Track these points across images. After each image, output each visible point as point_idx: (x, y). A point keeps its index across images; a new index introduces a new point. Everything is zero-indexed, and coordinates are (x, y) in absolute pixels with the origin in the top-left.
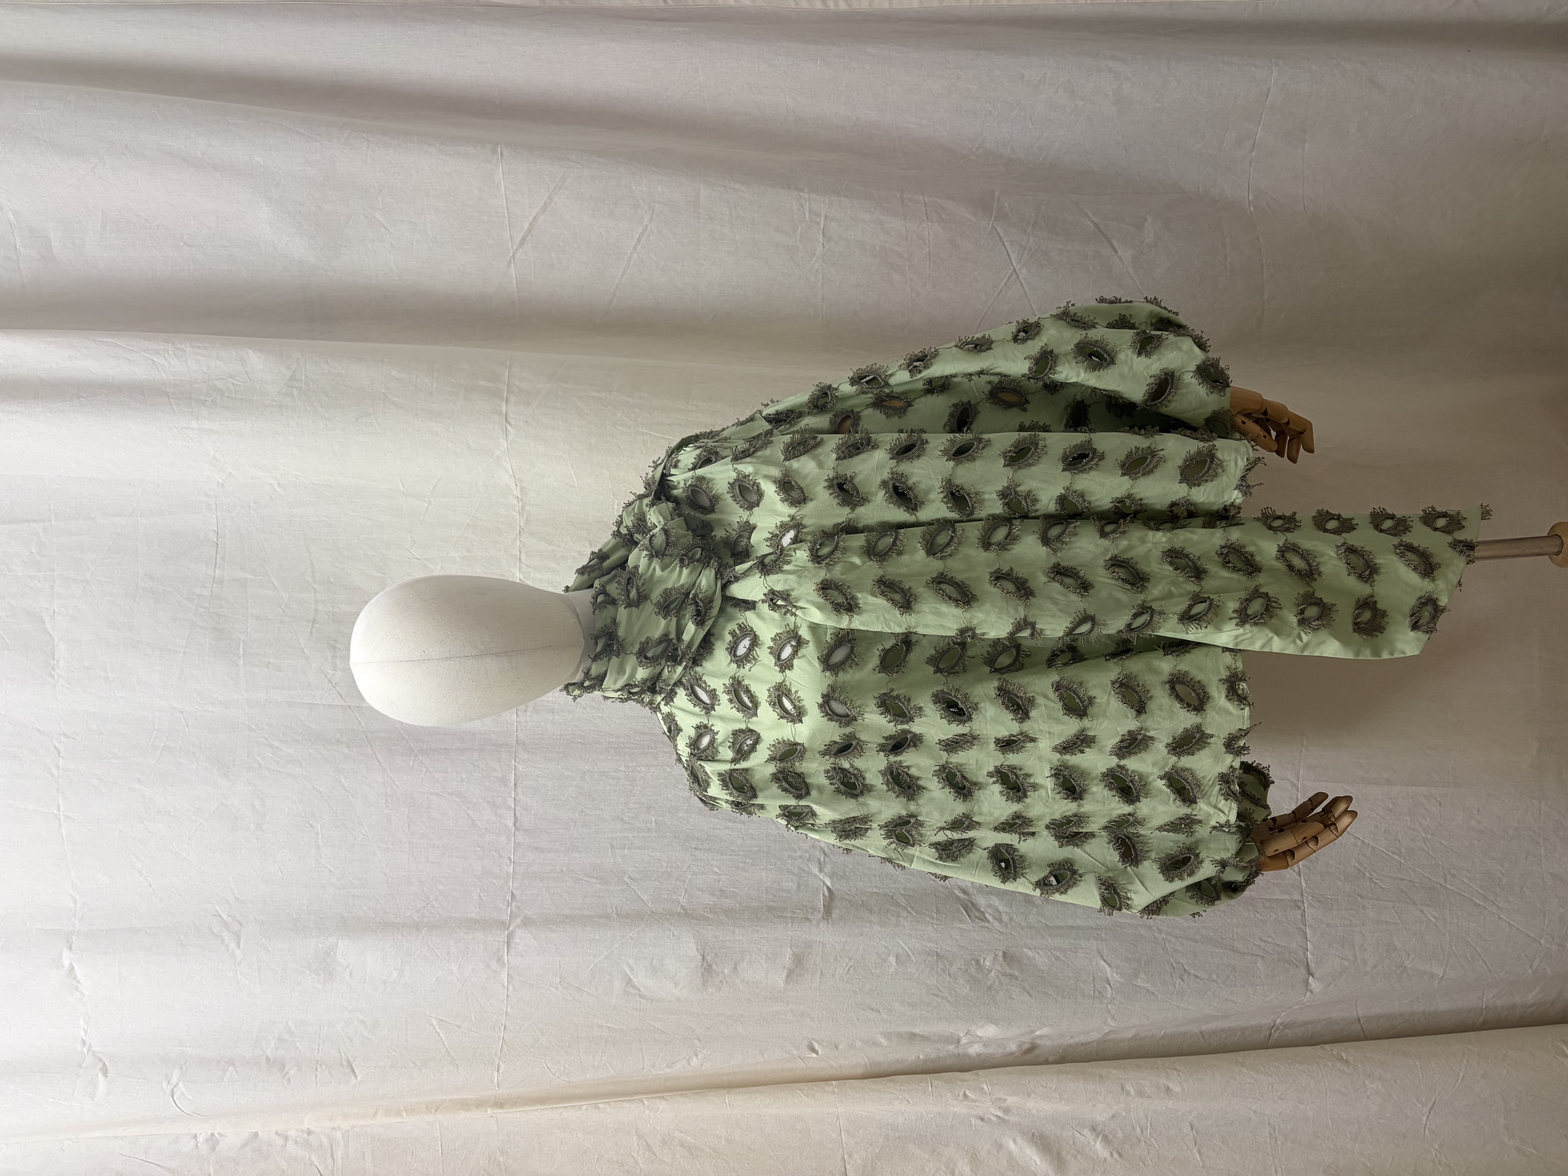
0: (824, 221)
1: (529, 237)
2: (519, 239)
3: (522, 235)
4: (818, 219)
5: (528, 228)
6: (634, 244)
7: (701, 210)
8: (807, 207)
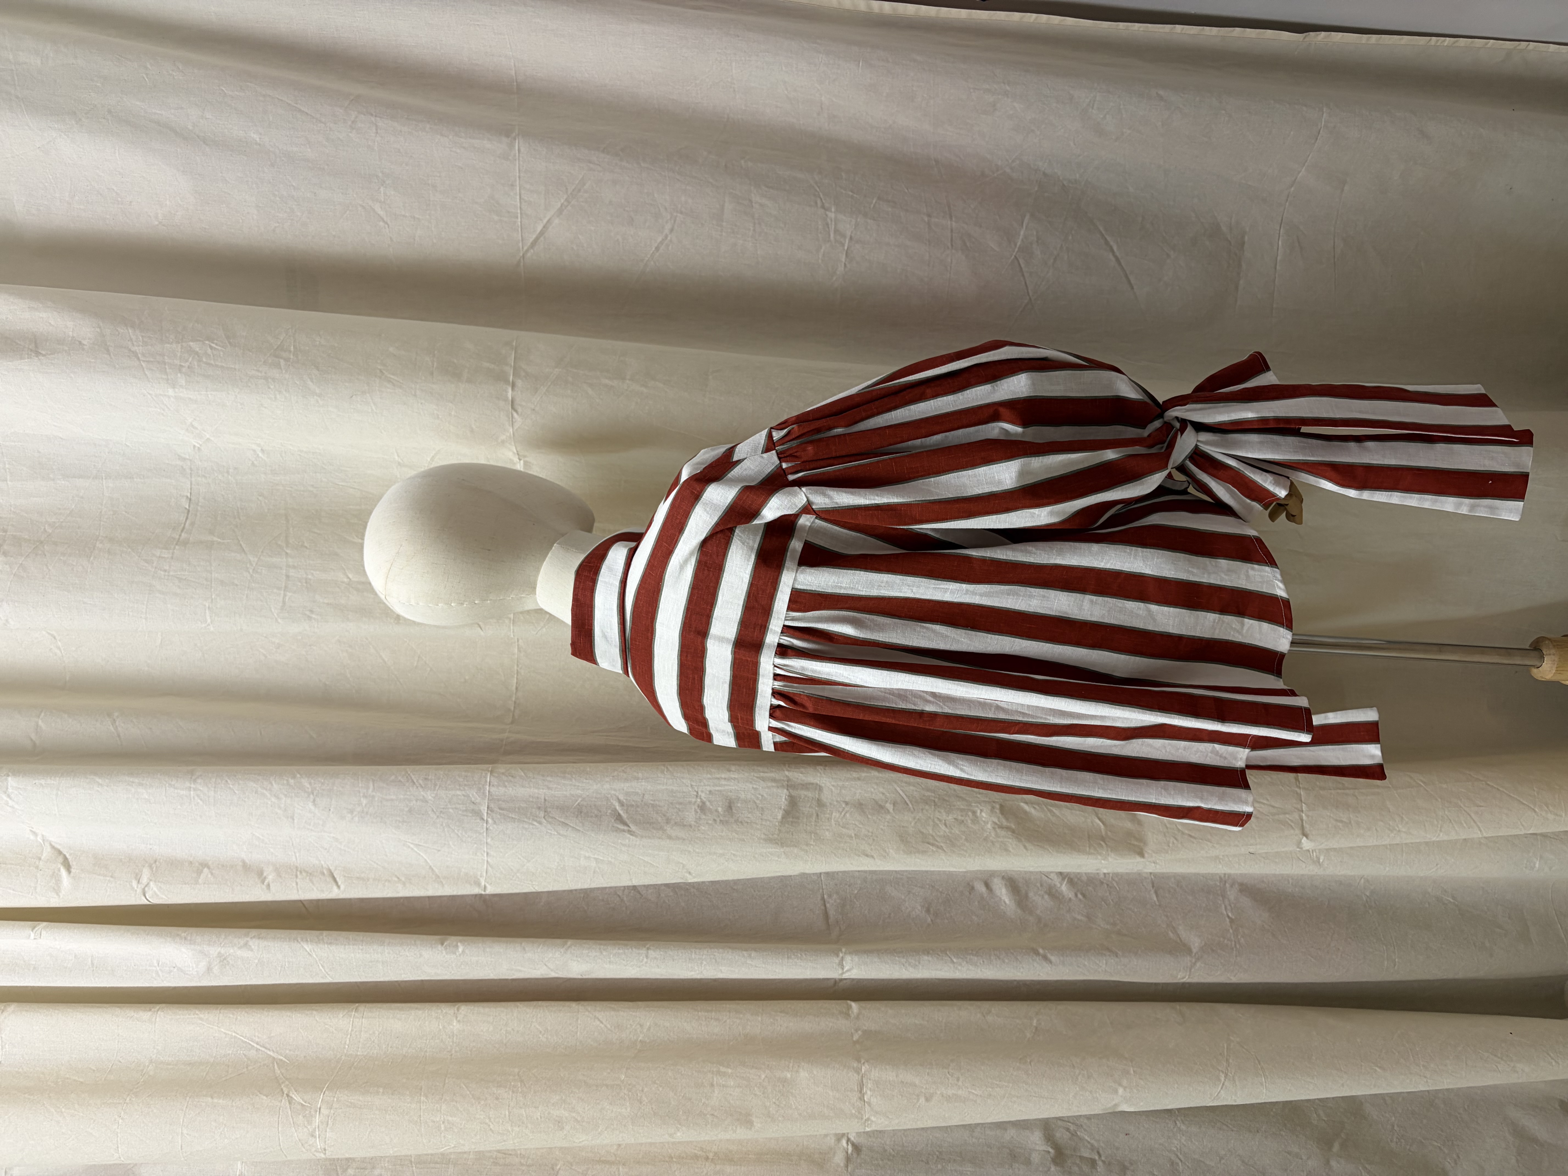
0: (849, 243)
1: (542, 239)
2: (531, 240)
3: (534, 236)
4: (842, 240)
5: (541, 231)
6: (652, 252)
7: (724, 224)
8: (833, 227)
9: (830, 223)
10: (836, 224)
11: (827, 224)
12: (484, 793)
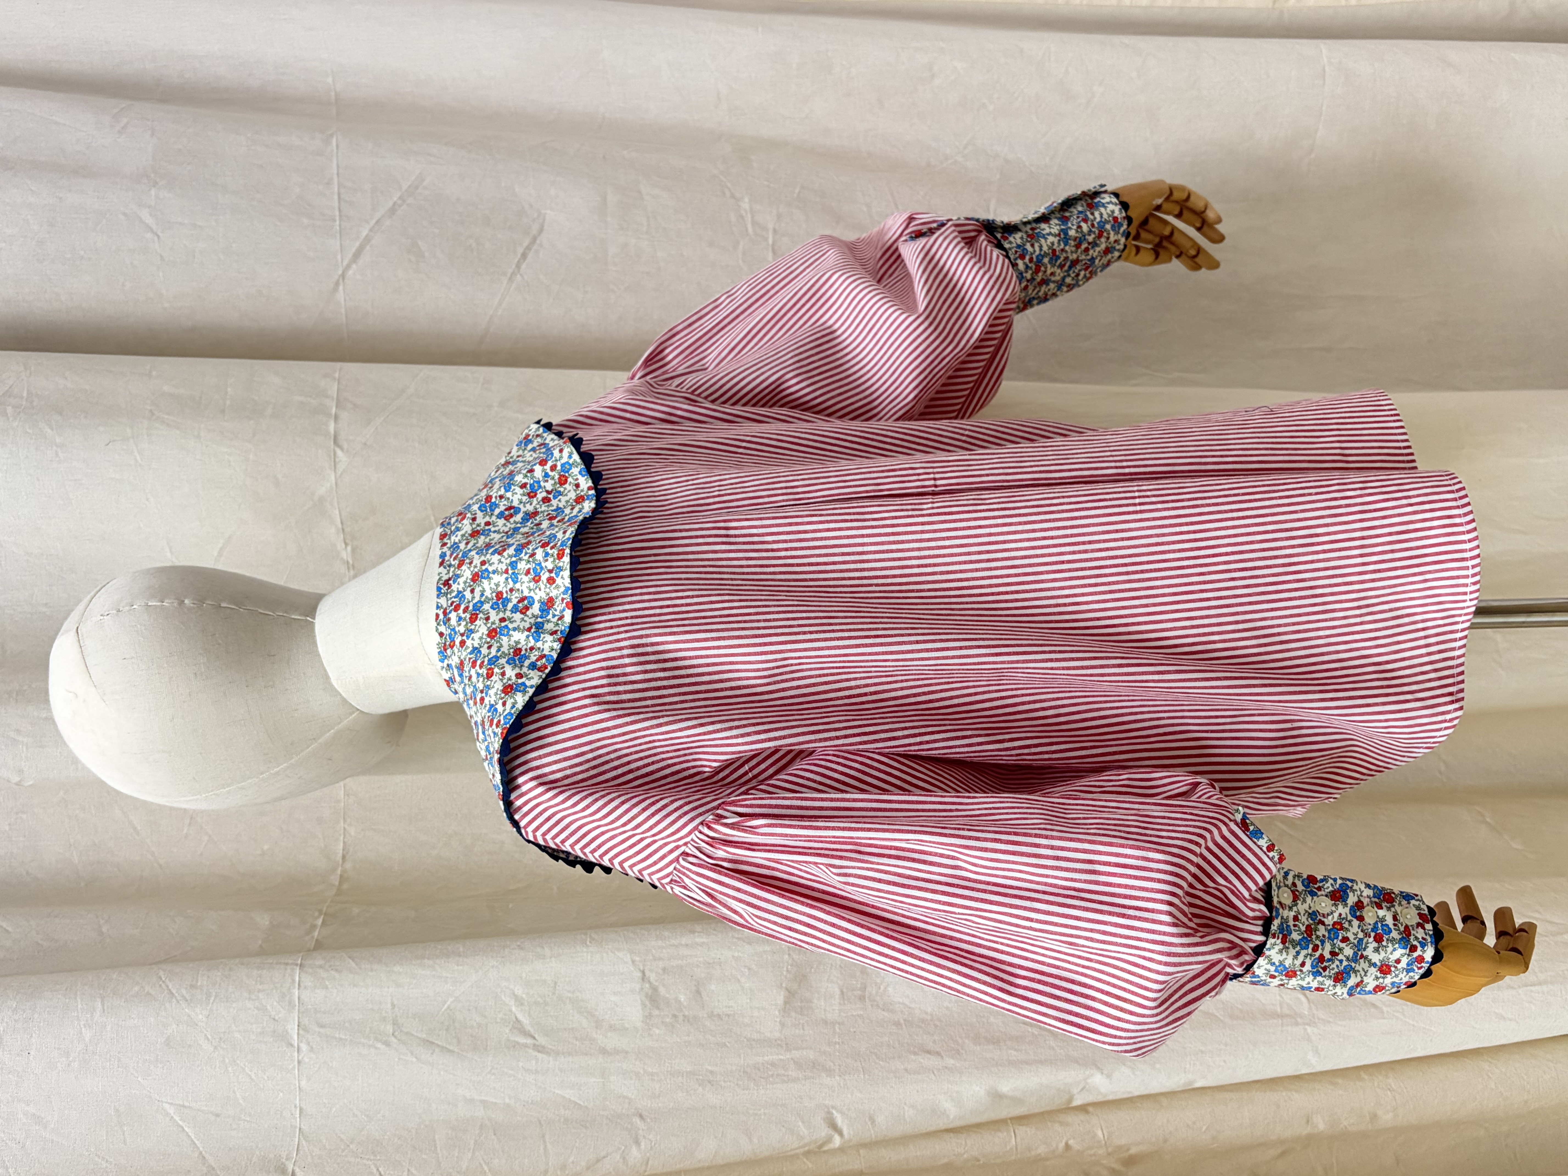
1: (368, 248)
2: (354, 250)
3: (357, 244)
4: (764, 233)
5: (367, 236)
6: (517, 260)
7: (609, 219)
8: (750, 219)
9: (744, 214)
10: (753, 217)
11: (742, 217)
12: (291, 1002)
